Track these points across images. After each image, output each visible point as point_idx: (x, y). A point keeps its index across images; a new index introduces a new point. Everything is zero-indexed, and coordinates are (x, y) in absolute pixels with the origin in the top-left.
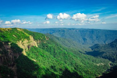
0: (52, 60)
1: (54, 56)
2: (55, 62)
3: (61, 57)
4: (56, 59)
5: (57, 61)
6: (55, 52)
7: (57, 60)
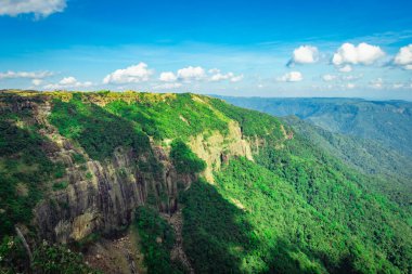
0: (298, 212)
1: (310, 200)
2: (313, 222)
3: (337, 206)
4: (315, 211)
5: (317, 219)
6: (314, 186)
7: (320, 214)
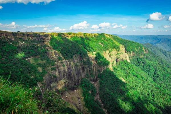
0: (149, 84)
1: (154, 80)
2: (155, 89)
3: (167, 83)
4: (157, 85)
5: (158, 88)
6: (156, 74)
7: (159, 86)
